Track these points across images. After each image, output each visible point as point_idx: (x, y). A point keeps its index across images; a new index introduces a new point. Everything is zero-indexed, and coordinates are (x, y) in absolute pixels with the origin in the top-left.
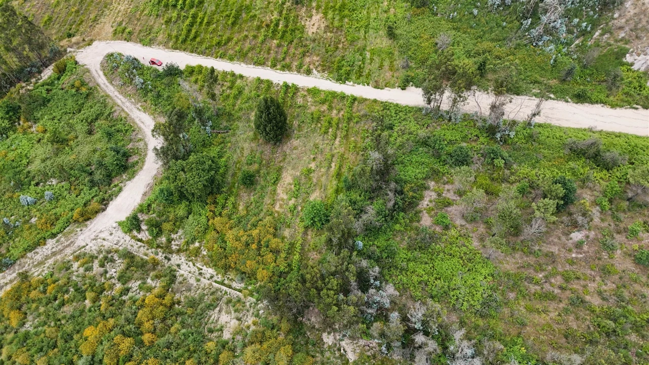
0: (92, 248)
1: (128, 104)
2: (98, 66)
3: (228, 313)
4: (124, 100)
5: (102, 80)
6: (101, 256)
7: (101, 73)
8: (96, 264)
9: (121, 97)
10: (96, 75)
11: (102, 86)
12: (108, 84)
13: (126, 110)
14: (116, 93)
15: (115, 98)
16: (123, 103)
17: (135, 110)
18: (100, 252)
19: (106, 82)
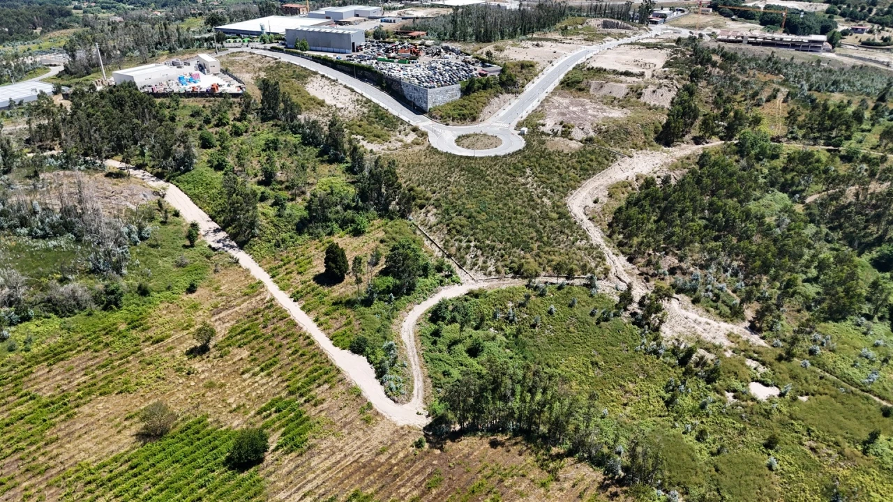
0: (480, 275)
1: (411, 354)
2: (414, 400)
3: (429, 220)
4: (412, 358)
5: (418, 384)
6: (476, 267)
7: (415, 392)
8: (480, 262)
9: (413, 363)
10: (420, 392)
11: (421, 379)
12: (416, 378)
13: (415, 350)
14: (414, 367)
15: (417, 363)
16: (414, 357)
17: (409, 346)
18: (476, 271)
19: (416, 381)
